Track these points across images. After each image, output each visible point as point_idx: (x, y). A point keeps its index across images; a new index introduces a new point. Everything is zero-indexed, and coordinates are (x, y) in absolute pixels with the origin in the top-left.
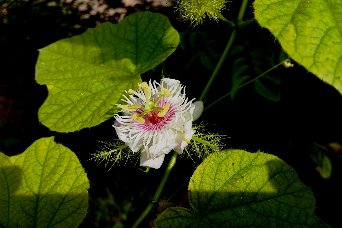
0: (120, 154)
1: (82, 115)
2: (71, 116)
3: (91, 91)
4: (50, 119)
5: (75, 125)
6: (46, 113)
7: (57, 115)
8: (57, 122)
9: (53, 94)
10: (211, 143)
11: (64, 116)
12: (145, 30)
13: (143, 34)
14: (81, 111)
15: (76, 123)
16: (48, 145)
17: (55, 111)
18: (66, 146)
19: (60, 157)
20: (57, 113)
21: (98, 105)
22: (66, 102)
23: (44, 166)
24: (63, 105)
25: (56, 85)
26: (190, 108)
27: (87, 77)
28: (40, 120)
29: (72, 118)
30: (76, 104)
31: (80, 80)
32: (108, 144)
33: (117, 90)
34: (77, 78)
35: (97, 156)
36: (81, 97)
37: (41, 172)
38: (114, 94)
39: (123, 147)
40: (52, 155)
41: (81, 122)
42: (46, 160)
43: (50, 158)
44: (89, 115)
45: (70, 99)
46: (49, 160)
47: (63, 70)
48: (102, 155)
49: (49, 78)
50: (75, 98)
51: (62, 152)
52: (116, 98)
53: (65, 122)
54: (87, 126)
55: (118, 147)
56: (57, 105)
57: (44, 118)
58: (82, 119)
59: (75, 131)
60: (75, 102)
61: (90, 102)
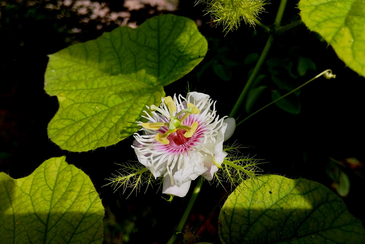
0: (139, 179)
1: (97, 132)
2: (85, 132)
3: (108, 105)
4: (61, 136)
5: (89, 144)
6: (56, 129)
7: (68, 131)
8: (68, 140)
9: (65, 106)
10: (245, 169)
11: (77, 132)
12: (168, 36)
13: (166, 40)
14: (96, 127)
15: (91, 142)
16: (59, 166)
17: (67, 126)
18: (79, 168)
19: (71, 180)
20: (70, 129)
21: (115, 122)
22: (79, 116)
23: (53, 191)
24: (76, 120)
25: (68, 97)
26: (221, 127)
27: (103, 88)
28: (49, 137)
29: (86, 136)
30: (91, 119)
31: (95, 92)
32: (127, 167)
33: (137, 104)
34: (92, 89)
35: (114, 181)
36: (96, 112)
37: (50, 197)
38: (133, 108)
39: (143, 171)
40: (63, 178)
41: (95, 141)
42: (57, 183)
43: (60, 181)
44: (106, 132)
45: (83, 113)
46: (59, 183)
47: (76, 79)
48: (119, 180)
49: (60, 88)
50: (90, 112)
51: (74, 175)
52: (136, 114)
53: (78, 140)
54: (103, 146)
55: (137, 171)
56: (69, 119)
57: (54, 134)
58: (97, 137)
59: (89, 151)
60: (89, 117)
61: (106, 118)
